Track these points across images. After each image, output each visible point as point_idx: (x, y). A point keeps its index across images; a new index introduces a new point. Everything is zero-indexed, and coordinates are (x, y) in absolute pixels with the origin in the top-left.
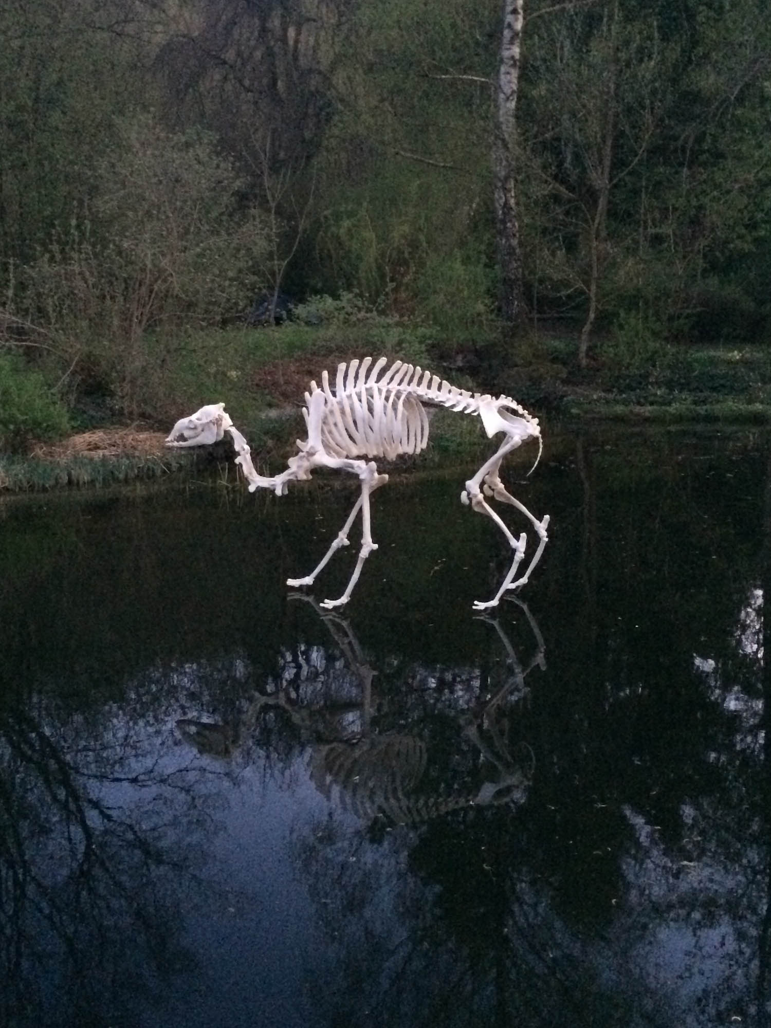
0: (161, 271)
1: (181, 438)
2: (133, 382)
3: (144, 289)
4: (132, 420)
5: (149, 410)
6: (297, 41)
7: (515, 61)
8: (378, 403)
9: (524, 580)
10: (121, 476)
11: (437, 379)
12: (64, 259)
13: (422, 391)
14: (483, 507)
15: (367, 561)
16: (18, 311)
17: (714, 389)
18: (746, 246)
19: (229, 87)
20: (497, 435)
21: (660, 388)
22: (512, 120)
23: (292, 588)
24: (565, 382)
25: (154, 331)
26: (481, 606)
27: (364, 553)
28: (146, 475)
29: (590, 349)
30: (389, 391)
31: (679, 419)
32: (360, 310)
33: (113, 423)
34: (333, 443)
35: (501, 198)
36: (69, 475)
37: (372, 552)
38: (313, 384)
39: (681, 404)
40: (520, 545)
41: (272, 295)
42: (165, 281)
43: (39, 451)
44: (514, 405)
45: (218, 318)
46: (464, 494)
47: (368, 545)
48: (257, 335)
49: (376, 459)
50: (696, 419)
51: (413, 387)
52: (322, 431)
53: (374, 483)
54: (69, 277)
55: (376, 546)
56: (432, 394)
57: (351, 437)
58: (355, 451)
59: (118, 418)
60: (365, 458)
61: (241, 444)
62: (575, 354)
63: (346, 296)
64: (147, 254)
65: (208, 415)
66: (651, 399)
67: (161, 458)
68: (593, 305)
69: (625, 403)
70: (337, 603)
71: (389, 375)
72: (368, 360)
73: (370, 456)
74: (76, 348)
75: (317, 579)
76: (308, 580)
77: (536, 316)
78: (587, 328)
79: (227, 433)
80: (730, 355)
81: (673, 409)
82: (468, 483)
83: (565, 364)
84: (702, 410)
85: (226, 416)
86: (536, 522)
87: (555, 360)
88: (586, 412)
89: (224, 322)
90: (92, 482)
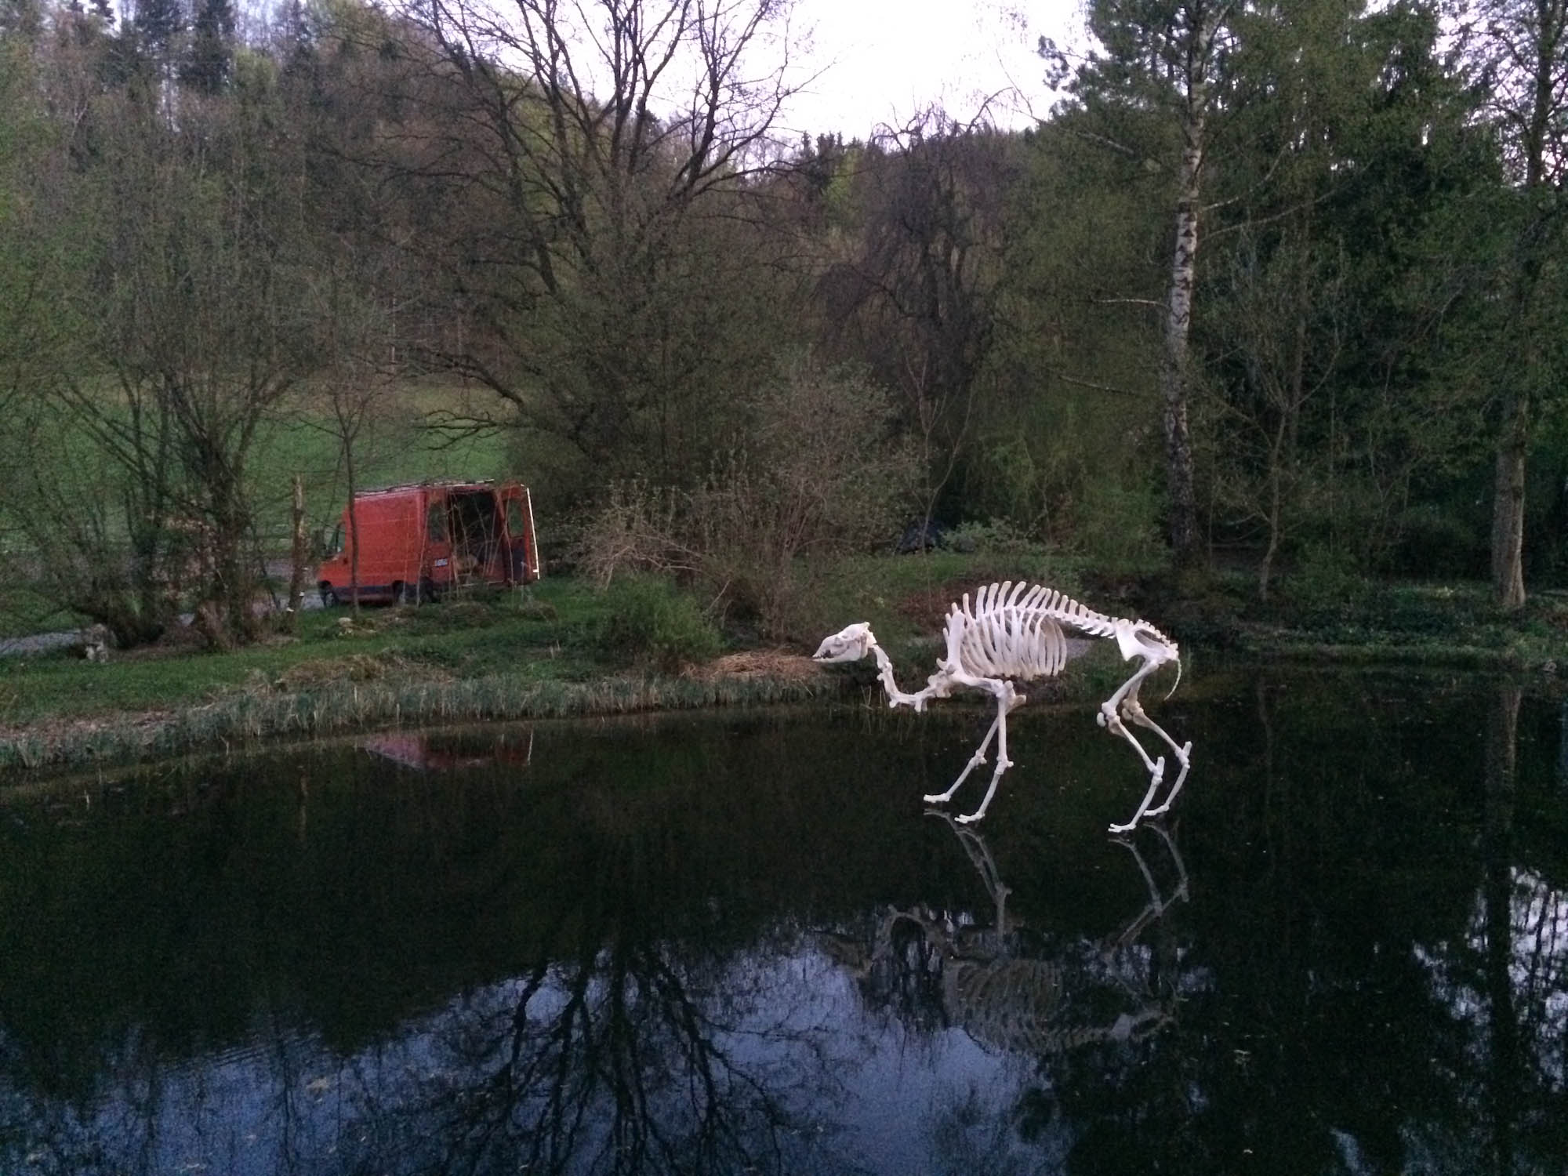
0: (813, 498)
1: (828, 654)
2: (781, 607)
3: (796, 514)
4: (779, 643)
5: (795, 634)
6: (959, 266)
7: (1188, 284)
8: (1016, 625)
9: (1165, 807)
10: (767, 697)
11: (1074, 603)
12: (720, 487)
13: (1060, 614)
14: (1118, 728)
15: (1002, 778)
16: (676, 535)
17: (1417, 629)
18: (1457, 472)
19: (888, 312)
20: (1134, 659)
21: (1352, 626)
22: (1184, 343)
23: (929, 804)
24: (1241, 617)
25: (803, 557)
26: (1116, 829)
27: (999, 770)
28: (790, 697)
29: (1272, 582)
30: (1027, 615)
31: (1375, 659)
32: (1010, 537)
33: (760, 647)
34: (971, 663)
35: (1170, 422)
36: (717, 694)
37: (1007, 769)
38: (954, 605)
39: (1379, 643)
40: (1158, 769)
41: (923, 521)
42: (817, 507)
43: (689, 671)
44: (1152, 630)
45: (867, 544)
46: (1100, 716)
47: (1004, 762)
48: (908, 560)
49: (1013, 678)
50: (1396, 660)
51: (1051, 610)
52: (962, 651)
53: (1012, 703)
54: (726, 504)
55: (1011, 764)
56: (1071, 618)
57: (990, 658)
58: (993, 671)
59: (763, 642)
60: (1004, 678)
61: (884, 662)
62: (1255, 587)
63: (996, 522)
64: (799, 481)
65: (853, 633)
66: (1341, 637)
67: (805, 682)
68: (1275, 535)
69: (1311, 641)
70: (972, 818)
71: (1028, 597)
72: (1008, 584)
73: (1008, 675)
74: (730, 571)
75: (953, 796)
76: (945, 797)
77: (1210, 545)
78: (1268, 559)
79: (870, 650)
80: (1439, 591)
81: (1369, 648)
82: (1104, 705)
83: (1241, 596)
84: (1401, 651)
85: (871, 635)
86: (1178, 749)
87: (1232, 592)
88: (1265, 649)
89: (874, 548)
90: (739, 702)
